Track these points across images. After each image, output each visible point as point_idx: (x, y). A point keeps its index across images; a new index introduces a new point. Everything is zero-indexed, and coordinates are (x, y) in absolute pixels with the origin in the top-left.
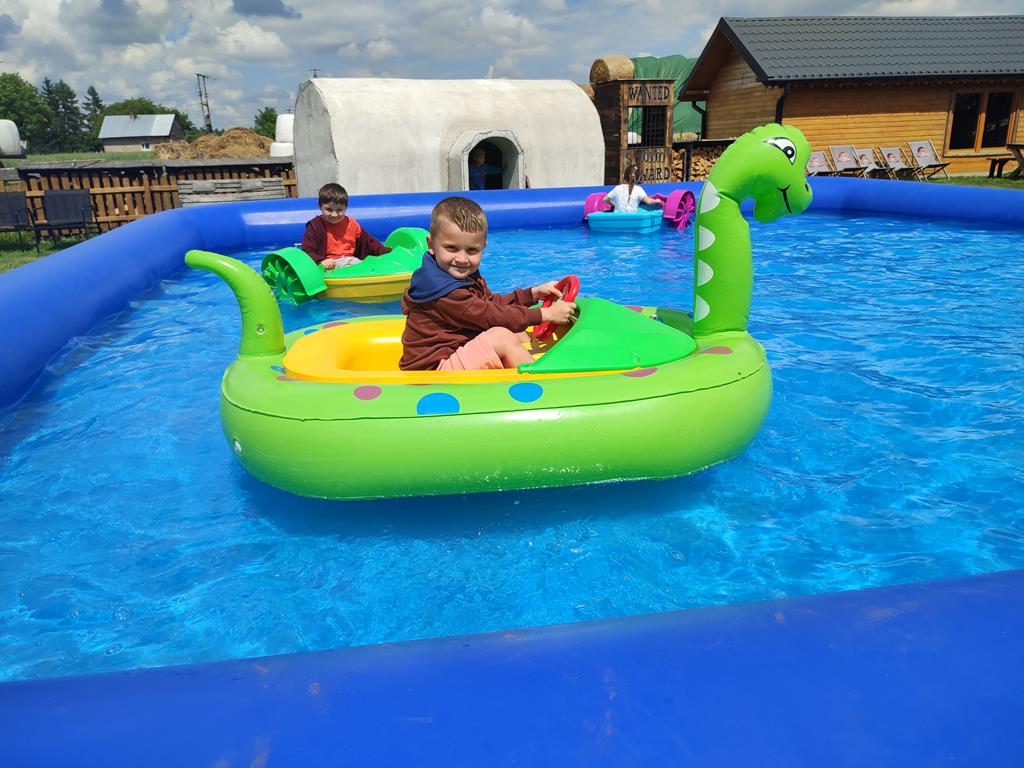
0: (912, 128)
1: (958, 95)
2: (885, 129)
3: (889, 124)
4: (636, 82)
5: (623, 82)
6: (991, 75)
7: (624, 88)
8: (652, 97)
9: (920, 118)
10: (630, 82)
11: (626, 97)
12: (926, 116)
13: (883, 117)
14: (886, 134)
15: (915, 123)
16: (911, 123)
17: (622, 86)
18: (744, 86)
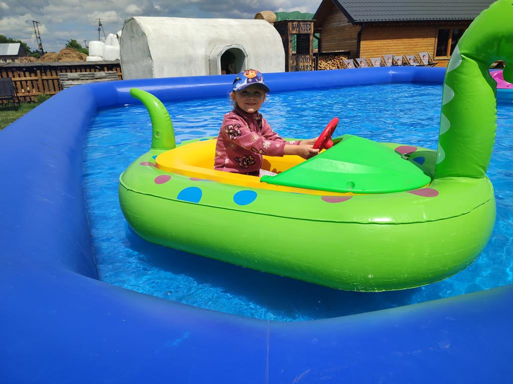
0: (419, 46)
1: (439, 30)
2: (407, 47)
3: (409, 44)
4: (295, 21)
5: (289, 21)
6: (454, 20)
7: (290, 24)
8: (303, 29)
9: (422, 41)
10: (293, 21)
11: (291, 29)
12: (426, 40)
13: (406, 41)
14: (408, 49)
15: (421, 44)
16: (418, 44)
17: (289, 23)
18: (340, 25)
